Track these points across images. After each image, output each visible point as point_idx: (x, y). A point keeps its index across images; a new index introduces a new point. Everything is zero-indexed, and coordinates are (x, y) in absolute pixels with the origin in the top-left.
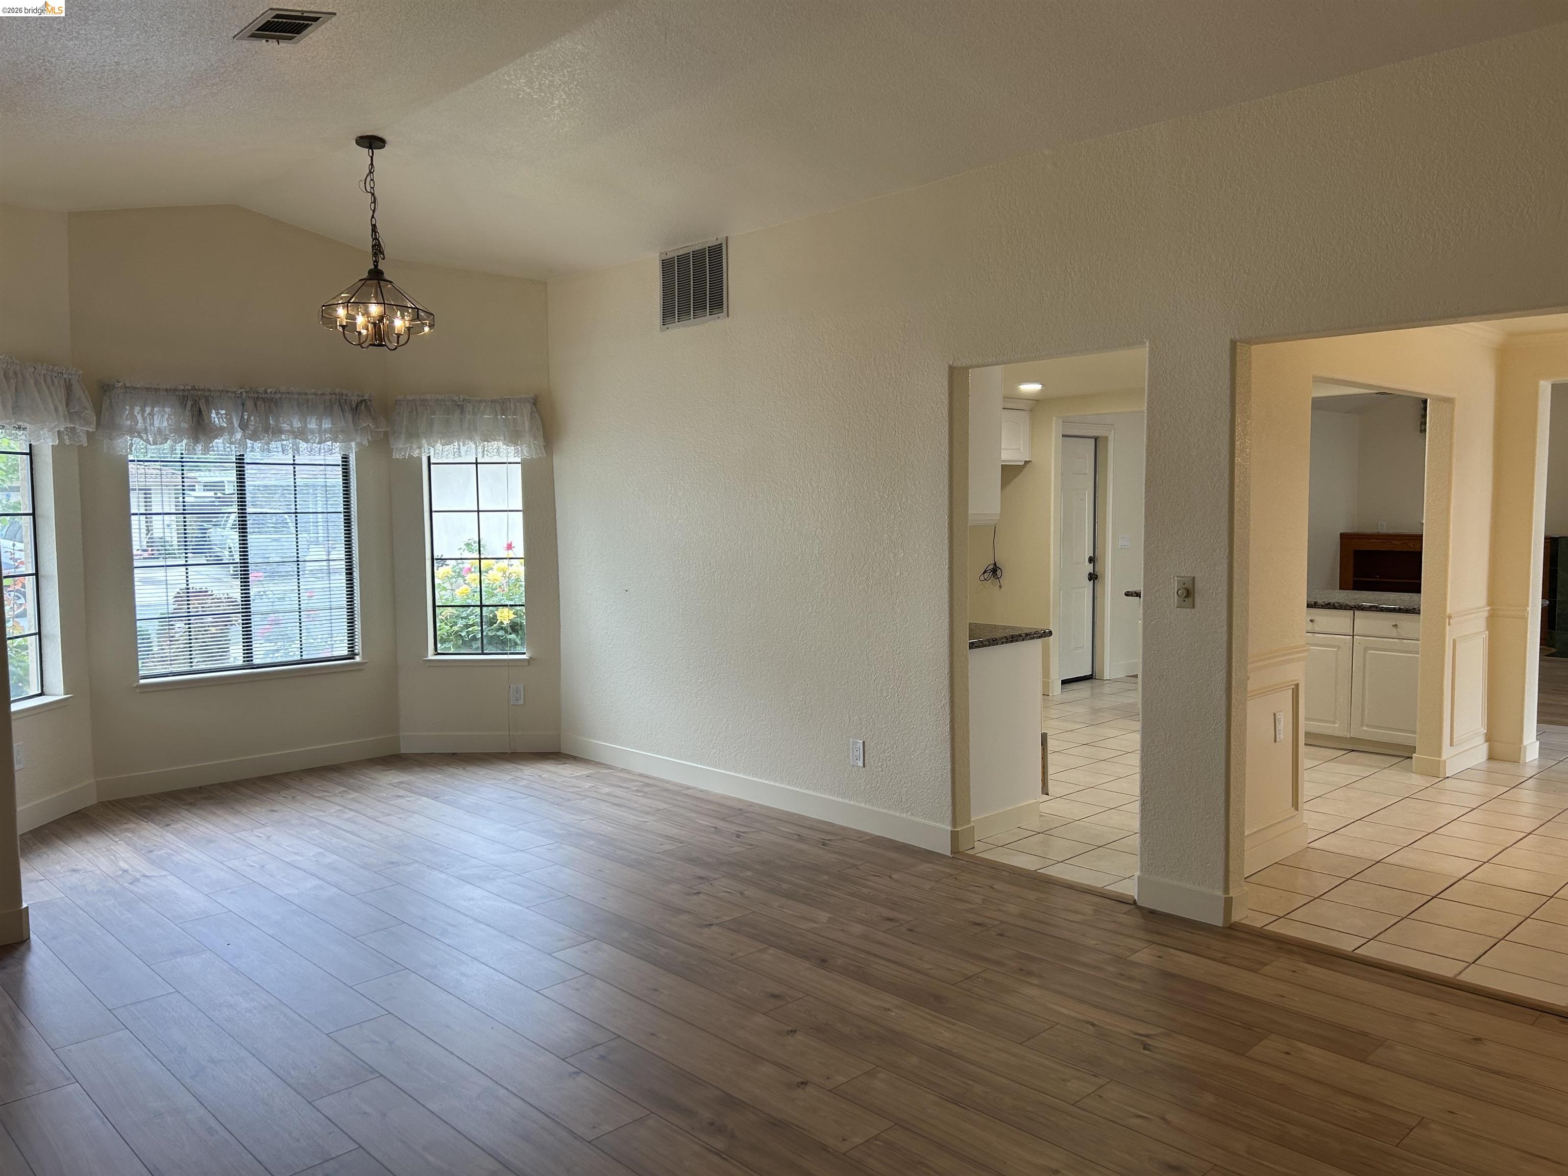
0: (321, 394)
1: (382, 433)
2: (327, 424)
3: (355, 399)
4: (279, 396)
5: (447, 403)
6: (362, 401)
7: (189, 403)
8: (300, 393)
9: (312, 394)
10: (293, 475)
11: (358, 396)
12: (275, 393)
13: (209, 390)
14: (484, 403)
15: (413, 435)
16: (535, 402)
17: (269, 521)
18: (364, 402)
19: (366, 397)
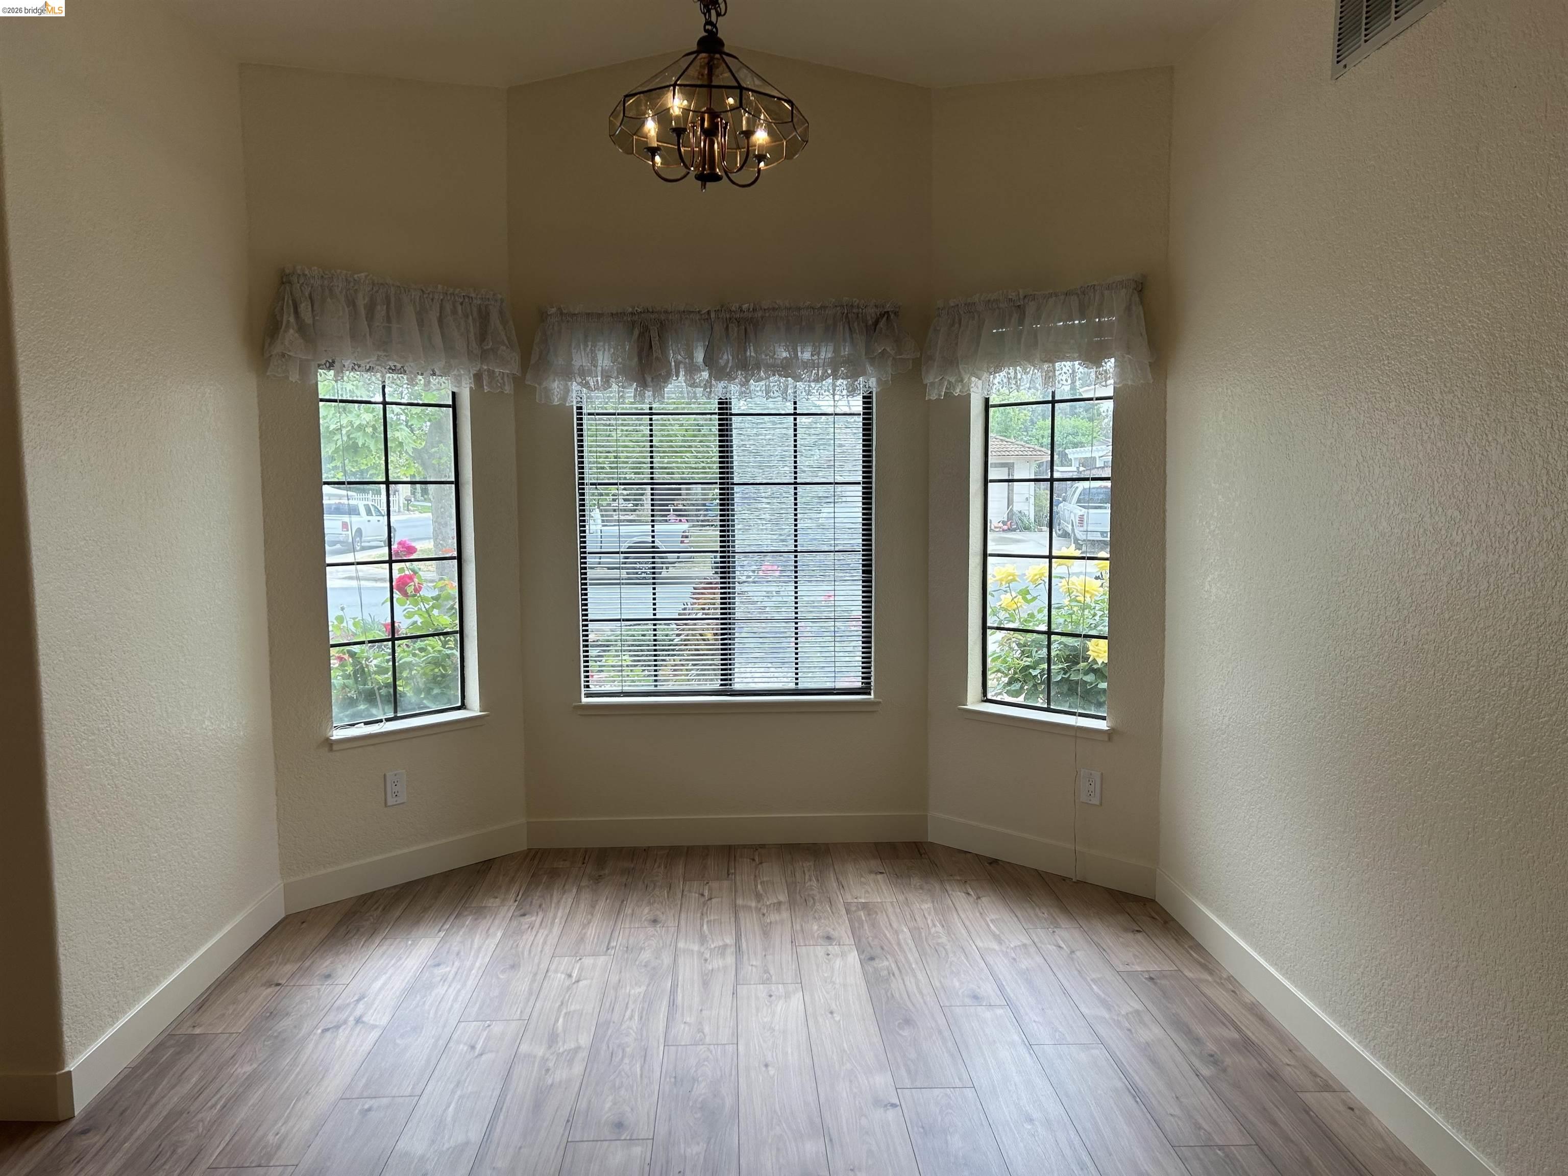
0: (821, 307)
1: (911, 362)
2: (826, 353)
3: (871, 312)
4: (760, 314)
5: (1001, 305)
6: (882, 315)
7: (636, 332)
8: (790, 308)
9: (807, 308)
10: (793, 430)
11: (876, 306)
12: (754, 310)
13: (666, 312)
14: (1054, 298)
15: (951, 362)
16: (1140, 287)
17: (763, 495)
18: (886, 316)
19: (888, 307)
